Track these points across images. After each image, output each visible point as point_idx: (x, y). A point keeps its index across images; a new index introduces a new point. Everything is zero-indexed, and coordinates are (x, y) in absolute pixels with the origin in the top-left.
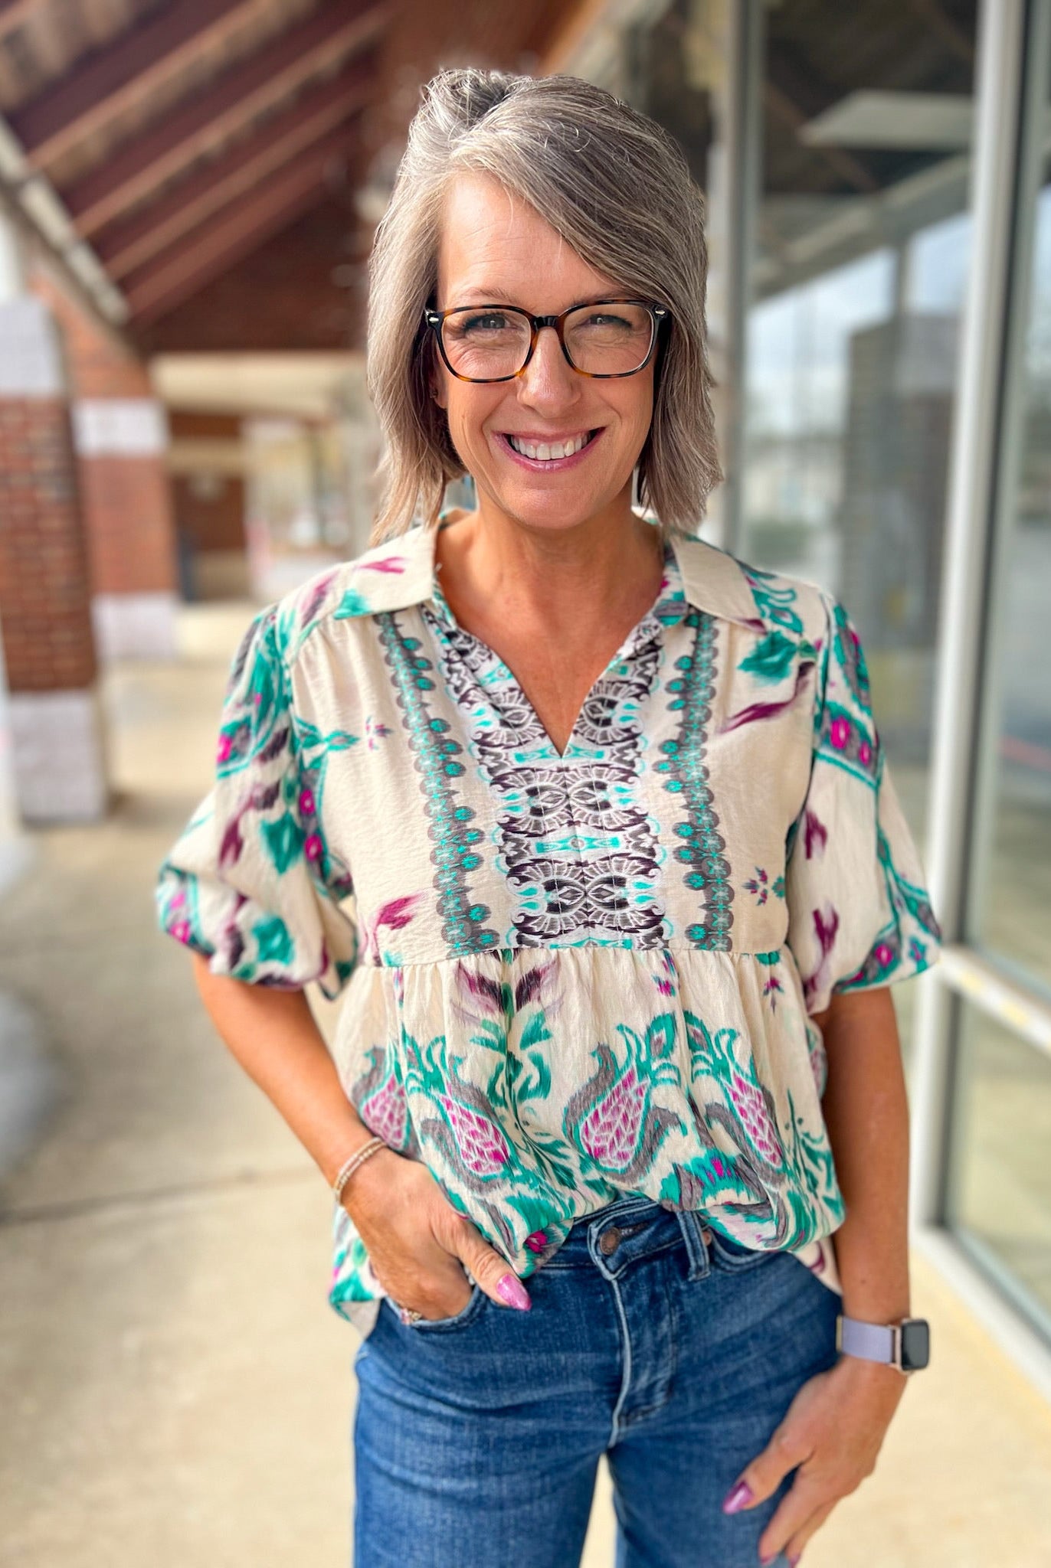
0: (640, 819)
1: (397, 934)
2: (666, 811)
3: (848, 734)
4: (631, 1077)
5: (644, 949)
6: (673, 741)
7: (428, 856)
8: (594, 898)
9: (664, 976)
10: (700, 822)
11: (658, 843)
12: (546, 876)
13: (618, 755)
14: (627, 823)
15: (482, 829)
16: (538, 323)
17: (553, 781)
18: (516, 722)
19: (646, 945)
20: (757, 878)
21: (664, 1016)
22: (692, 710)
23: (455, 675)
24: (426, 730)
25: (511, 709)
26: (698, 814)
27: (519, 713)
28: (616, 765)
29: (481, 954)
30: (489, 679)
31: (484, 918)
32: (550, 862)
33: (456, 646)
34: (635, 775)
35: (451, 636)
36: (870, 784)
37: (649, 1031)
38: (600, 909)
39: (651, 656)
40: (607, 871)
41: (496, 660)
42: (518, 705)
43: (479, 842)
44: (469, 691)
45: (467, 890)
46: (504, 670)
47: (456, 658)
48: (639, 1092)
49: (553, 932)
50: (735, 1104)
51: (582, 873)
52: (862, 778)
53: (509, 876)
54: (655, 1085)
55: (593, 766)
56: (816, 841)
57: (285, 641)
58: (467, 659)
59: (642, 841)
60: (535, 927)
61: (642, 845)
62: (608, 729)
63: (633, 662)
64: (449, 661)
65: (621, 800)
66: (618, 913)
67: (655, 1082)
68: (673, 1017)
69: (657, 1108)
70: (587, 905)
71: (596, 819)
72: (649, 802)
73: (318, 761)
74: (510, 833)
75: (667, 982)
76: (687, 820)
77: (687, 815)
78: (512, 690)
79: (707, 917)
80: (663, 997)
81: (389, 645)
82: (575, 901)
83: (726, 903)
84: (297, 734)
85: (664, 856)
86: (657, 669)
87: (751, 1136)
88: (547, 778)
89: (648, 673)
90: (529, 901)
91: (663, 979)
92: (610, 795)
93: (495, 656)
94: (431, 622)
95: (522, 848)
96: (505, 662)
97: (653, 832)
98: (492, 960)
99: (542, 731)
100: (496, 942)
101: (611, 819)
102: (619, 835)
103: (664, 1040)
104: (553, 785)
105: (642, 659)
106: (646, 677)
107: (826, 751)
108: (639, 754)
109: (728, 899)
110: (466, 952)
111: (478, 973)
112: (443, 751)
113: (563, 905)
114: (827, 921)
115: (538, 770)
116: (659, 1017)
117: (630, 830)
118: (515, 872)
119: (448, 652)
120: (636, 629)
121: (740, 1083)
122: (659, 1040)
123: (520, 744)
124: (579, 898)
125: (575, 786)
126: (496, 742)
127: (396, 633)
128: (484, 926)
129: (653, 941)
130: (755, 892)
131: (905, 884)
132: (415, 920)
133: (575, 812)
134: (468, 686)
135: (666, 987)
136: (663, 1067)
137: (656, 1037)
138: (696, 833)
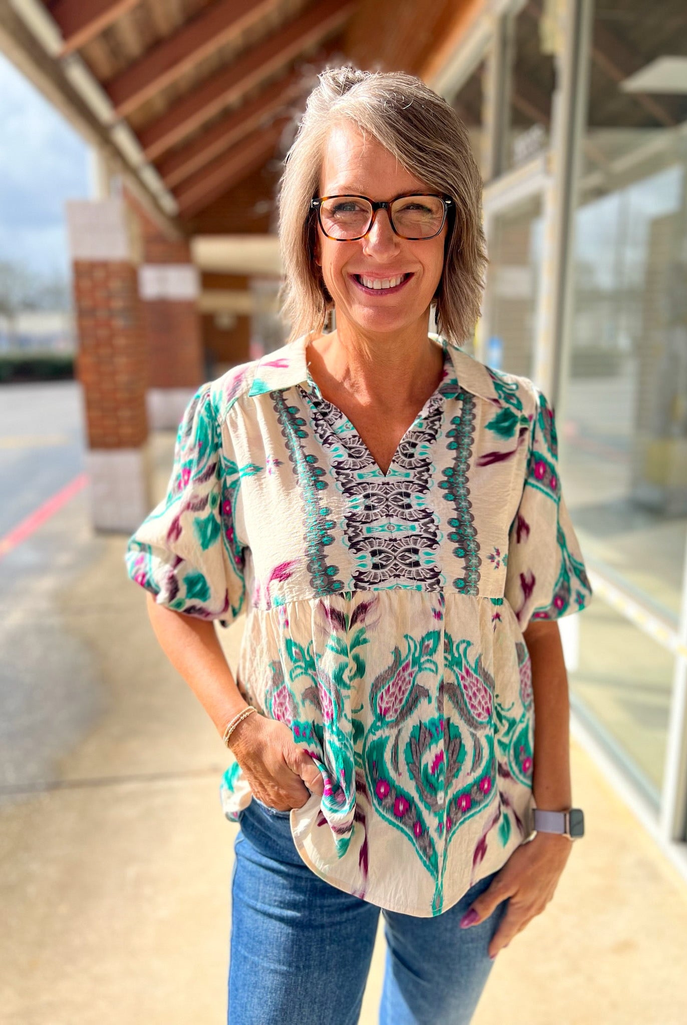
0: (428, 515)
1: (283, 584)
2: (445, 511)
3: (545, 471)
4: (407, 665)
5: (429, 591)
6: (450, 468)
7: (302, 537)
8: (400, 560)
9: (438, 608)
10: (463, 519)
11: (438, 529)
12: (372, 547)
13: (418, 476)
14: (421, 517)
15: (335, 520)
16: (376, 206)
17: (379, 490)
18: (358, 455)
19: (430, 589)
20: (495, 554)
21: (434, 632)
22: (462, 450)
23: (320, 428)
24: (304, 462)
25: (353, 448)
26: (463, 514)
27: (359, 450)
28: (417, 482)
29: (334, 595)
30: (340, 430)
31: (335, 574)
32: (374, 538)
33: (320, 410)
34: (428, 489)
35: (317, 404)
36: (555, 500)
37: (423, 639)
38: (403, 567)
39: (437, 417)
40: (408, 545)
41: (345, 418)
42: (358, 446)
43: (333, 528)
44: (329, 436)
45: (325, 556)
46: (350, 425)
47: (320, 417)
48: (411, 675)
49: (376, 581)
50: (462, 683)
51: (393, 546)
52: (551, 497)
53: (350, 548)
54: (421, 671)
55: (403, 482)
56: (523, 534)
57: (217, 410)
58: (327, 418)
59: (429, 528)
60: (365, 578)
61: (429, 530)
62: (412, 459)
63: (427, 421)
64: (316, 419)
65: (418, 504)
66: (414, 569)
67: (420, 670)
68: (439, 633)
69: (418, 685)
70: (396, 565)
71: (402, 514)
72: (434, 506)
73: (236, 483)
74: (351, 522)
75: (439, 612)
76: (456, 517)
77: (456, 514)
78: (354, 436)
79: (466, 574)
80: (436, 620)
81: (280, 412)
82: (389, 562)
83: (477, 567)
84: (223, 466)
85: (442, 537)
86: (441, 425)
87: (467, 700)
88: (376, 488)
89: (435, 427)
90: (362, 563)
91: (437, 610)
92: (412, 500)
93: (344, 416)
94: (304, 397)
95: (358, 531)
96: (350, 420)
97: (436, 523)
98: (340, 598)
99: (373, 461)
100: (342, 588)
101: (411, 514)
102: (416, 524)
103: (431, 646)
104: (380, 492)
105: (431, 419)
106: (434, 429)
107: (532, 481)
108: (430, 476)
109: (478, 565)
110: (325, 594)
111: (331, 606)
112: (314, 475)
113: (382, 564)
114: (528, 580)
115: (371, 484)
116: (431, 632)
117: (423, 521)
118: (353, 546)
119: (315, 414)
120: (429, 401)
121: (467, 672)
122: (428, 646)
123: (361, 468)
124: (391, 561)
125: (391, 493)
126: (346, 467)
127: (284, 404)
128: (335, 578)
129: (434, 587)
130: (493, 561)
131: (573, 559)
132: (294, 575)
133: (391, 509)
134: (328, 434)
135: (438, 615)
136: (428, 661)
137: (426, 643)
138: (460, 525)
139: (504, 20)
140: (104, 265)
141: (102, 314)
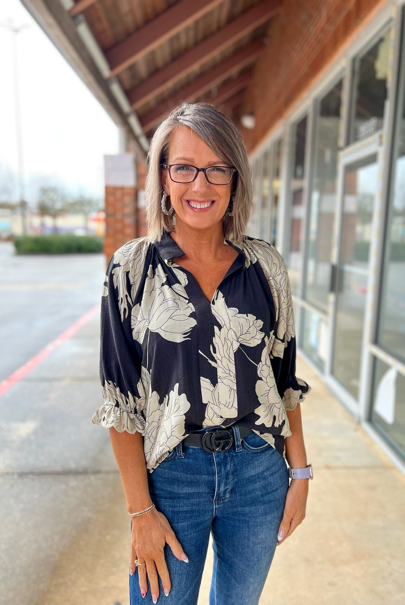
139: (354, 60)
140: (122, 189)
141: (119, 216)
